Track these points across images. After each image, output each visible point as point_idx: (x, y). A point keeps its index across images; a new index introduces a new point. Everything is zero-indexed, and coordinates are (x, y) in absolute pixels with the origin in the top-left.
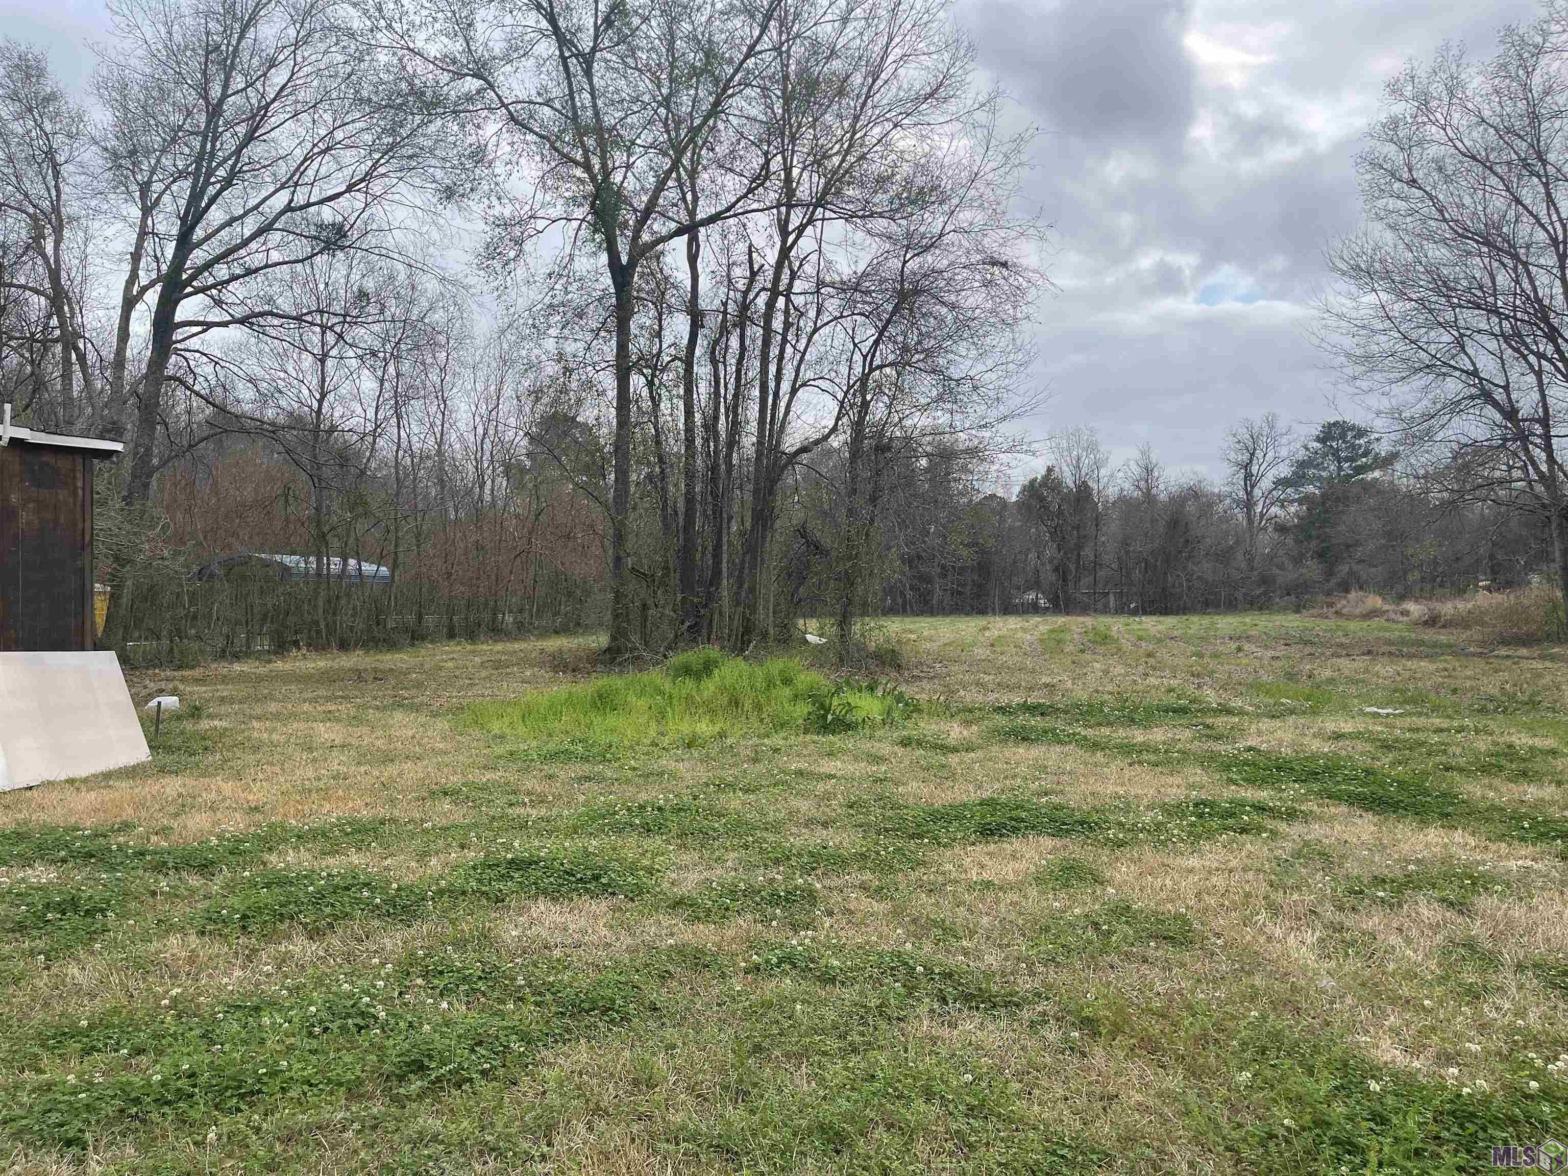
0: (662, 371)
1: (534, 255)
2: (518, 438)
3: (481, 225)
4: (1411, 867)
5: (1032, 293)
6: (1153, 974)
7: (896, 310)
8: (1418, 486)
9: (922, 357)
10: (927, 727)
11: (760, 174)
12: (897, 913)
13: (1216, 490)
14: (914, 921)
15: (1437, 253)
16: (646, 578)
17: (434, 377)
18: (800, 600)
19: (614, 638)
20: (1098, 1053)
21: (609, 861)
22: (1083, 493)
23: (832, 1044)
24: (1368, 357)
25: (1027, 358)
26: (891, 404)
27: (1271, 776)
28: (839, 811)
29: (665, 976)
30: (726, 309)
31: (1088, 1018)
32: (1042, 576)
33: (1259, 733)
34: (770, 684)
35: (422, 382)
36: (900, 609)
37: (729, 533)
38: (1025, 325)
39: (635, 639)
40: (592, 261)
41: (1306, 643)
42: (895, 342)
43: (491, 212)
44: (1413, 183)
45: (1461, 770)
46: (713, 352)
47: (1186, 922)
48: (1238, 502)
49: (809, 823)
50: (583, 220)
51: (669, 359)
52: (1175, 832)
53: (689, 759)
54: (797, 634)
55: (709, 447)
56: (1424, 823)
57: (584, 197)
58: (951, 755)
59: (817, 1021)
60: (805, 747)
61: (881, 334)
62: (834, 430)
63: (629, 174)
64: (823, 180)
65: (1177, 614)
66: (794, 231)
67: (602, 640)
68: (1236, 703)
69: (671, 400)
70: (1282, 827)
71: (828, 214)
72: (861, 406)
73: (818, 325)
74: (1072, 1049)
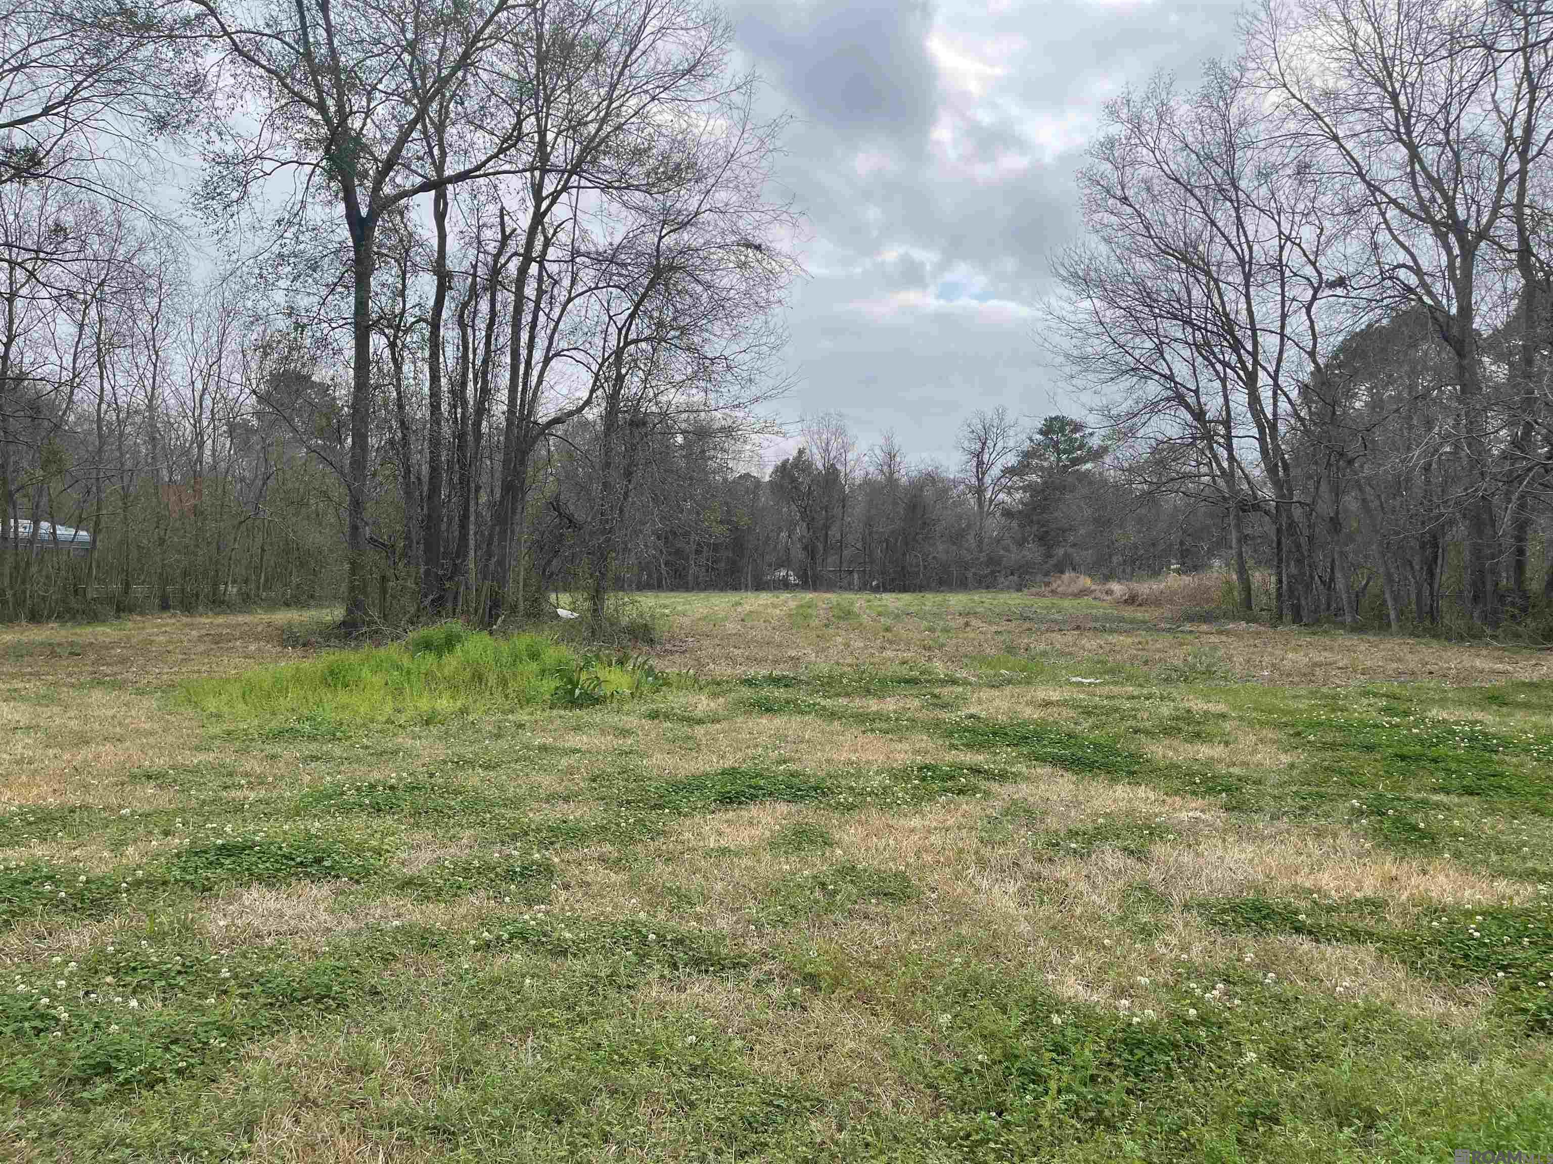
0: (406, 332)
1: (260, 198)
2: (244, 396)
3: (198, 162)
4: (1101, 820)
5: (784, 279)
6: (873, 930)
7: (652, 284)
8: (1123, 477)
9: (678, 333)
10: (676, 700)
11: (512, 134)
12: (633, 884)
13: (952, 477)
14: (650, 891)
15: (1144, 267)
16: (388, 549)
17: (144, 324)
18: (552, 574)
19: (349, 611)
20: (817, 1006)
21: (334, 843)
22: (831, 475)
23: (559, 1015)
24: (1084, 358)
25: (779, 342)
26: (646, 379)
27: (988, 741)
28: (582, 784)
29: (388, 959)
30: (475, 271)
31: (810, 974)
32: (793, 552)
33: (980, 701)
34: (516, 658)
35: (130, 329)
36: (656, 585)
37: (477, 504)
38: (777, 309)
39: (375, 614)
40: (327, 210)
41: (1025, 619)
42: (651, 317)
43: (211, 148)
44: (1125, 200)
45: (1147, 732)
46: (461, 316)
47: (905, 879)
48: (970, 487)
49: (550, 798)
50: (317, 165)
51: (414, 320)
52: (900, 795)
53: (426, 737)
54: (546, 608)
55: (456, 413)
56: (1114, 781)
57: (318, 141)
58: (697, 727)
59: (546, 994)
60: (552, 723)
61: (637, 307)
62: (588, 402)
63: (369, 120)
64: (578, 147)
65: (914, 591)
66: (547, 197)
67: (337, 613)
68: (961, 674)
69: (414, 363)
70: (995, 787)
71: (584, 183)
72: (616, 380)
73: (573, 295)
74: (794, 1004)
